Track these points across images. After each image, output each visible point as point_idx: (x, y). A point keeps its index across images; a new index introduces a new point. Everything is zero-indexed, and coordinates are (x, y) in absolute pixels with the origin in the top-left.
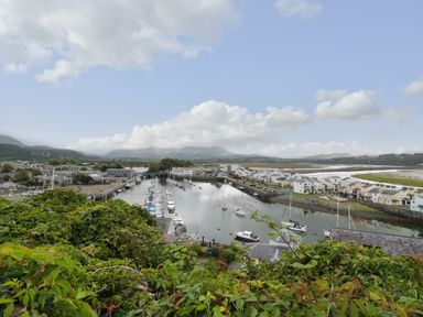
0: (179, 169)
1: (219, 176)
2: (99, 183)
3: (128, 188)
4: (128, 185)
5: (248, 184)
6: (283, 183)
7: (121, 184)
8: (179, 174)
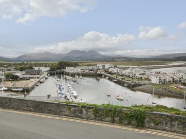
0: (71, 68)
1: (98, 73)
2: (23, 79)
3: (41, 82)
4: (42, 80)
5: (120, 78)
6: (144, 77)
7: (37, 80)
8: (72, 72)
